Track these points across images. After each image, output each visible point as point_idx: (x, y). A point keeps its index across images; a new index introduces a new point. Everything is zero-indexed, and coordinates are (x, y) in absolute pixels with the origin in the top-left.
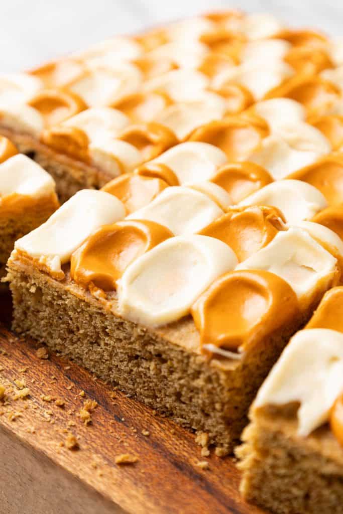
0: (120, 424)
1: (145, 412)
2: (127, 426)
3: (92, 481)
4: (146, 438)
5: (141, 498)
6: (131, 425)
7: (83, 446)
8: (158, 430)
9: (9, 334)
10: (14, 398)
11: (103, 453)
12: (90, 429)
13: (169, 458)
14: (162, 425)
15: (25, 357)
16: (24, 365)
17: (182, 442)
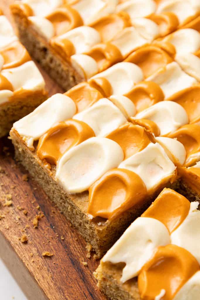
0: (52, 230)
1: (66, 223)
2: (55, 232)
3: (28, 265)
4: (62, 241)
5: (49, 279)
6: (57, 231)
7: (30, 242)
8: (70, 237)
9: (13, 161)
10: (4, 205)
11: (38, 247)
12: (36, 231)
13: (69, 256)
14: (72, 234)
15: (16, 178)
16: (15, 183)
17: (79, 246)
